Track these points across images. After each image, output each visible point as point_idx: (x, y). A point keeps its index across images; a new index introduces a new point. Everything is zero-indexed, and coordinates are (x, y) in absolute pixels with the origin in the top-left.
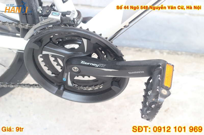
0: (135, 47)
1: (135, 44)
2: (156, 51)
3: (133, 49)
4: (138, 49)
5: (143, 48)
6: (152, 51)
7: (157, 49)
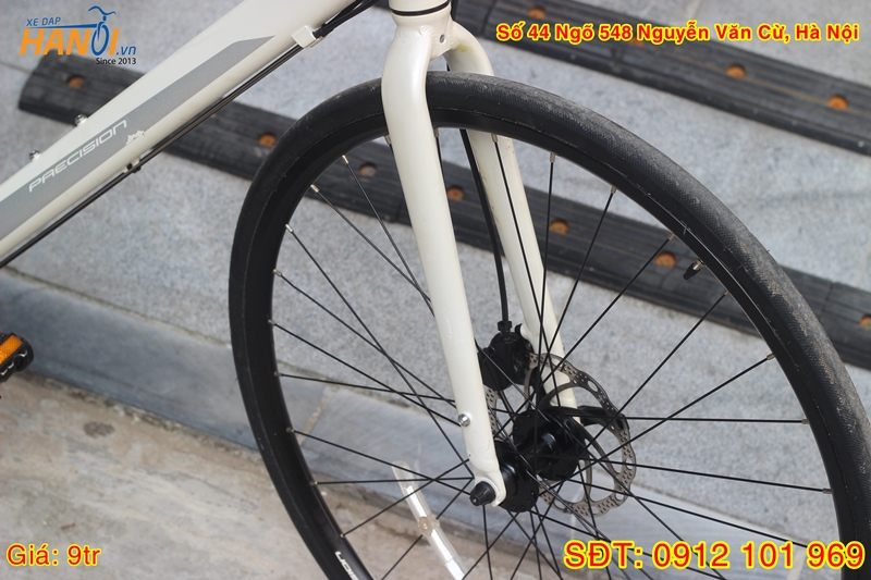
0: (72, 384)
1: (74, 375)
2: (117, 407)
3: (66, 389)
4: (77, 391)
5: (90, 391)
6: (109, 404)
7: (120, 401)
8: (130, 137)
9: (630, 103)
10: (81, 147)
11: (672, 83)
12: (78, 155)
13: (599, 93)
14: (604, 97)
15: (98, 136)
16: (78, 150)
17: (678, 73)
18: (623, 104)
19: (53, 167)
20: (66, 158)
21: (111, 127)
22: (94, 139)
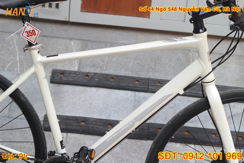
8: (136, 123)
9: (188, 101)
10: (122, 128)
11: (196, 95)
12: (121, 130)
13: (180, 100)
14: (181, 101)
15: (126, 125)
16: (121, 129)
17: (197, 92)
18: (187, 102)
19: (114, 134)
20: (117, 131)
21: (130, 122)
22: (125, 125)
